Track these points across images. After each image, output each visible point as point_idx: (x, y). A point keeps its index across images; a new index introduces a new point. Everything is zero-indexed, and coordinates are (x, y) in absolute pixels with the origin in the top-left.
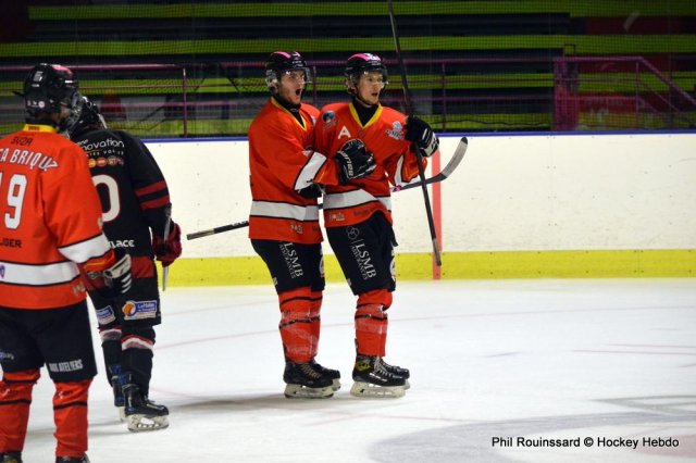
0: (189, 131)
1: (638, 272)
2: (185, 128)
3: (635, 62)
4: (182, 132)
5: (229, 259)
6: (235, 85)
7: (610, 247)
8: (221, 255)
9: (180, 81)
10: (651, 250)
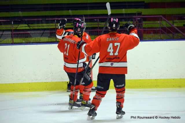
0: (14, 42)
1: (157, 86)
2: (13, 41)
3: (159, 17)
4: (12, 42)
5: (23, 83)
6: (29, 26)
7: (147, 78)
8: (20, 82)
9: (11, 25)
10: (161, 79)
